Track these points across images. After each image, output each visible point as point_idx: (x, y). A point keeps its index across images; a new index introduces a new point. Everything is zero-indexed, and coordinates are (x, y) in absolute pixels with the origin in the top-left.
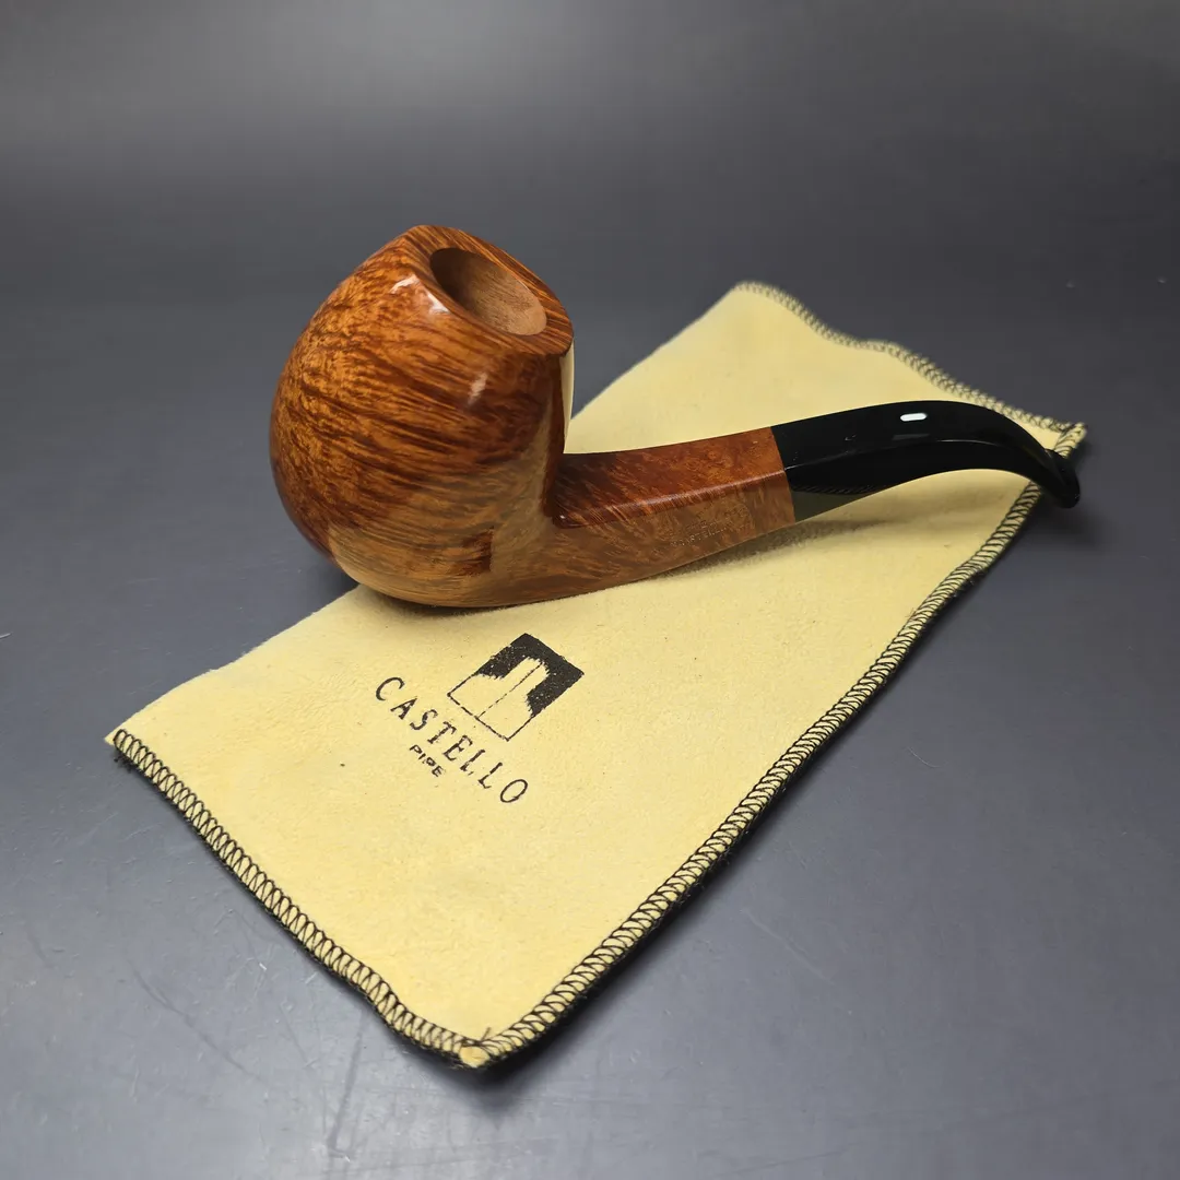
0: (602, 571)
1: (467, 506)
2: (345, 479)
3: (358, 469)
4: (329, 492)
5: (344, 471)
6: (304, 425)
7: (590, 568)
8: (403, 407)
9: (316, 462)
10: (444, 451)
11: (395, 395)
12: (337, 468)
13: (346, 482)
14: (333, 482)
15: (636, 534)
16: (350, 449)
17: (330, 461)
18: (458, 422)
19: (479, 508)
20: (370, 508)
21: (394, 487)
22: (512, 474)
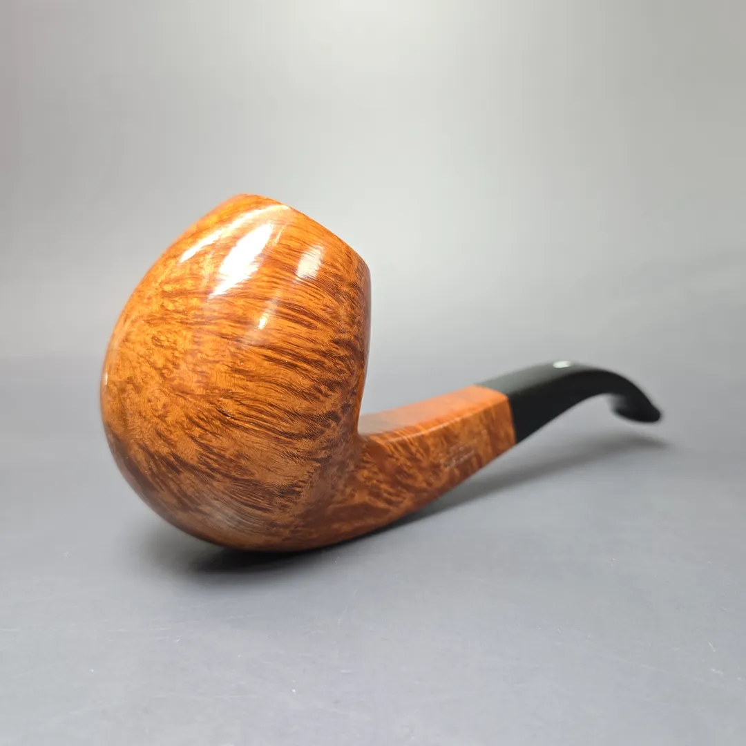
0: (393, 499)
1: (323, 388)
2: (218, 362)
3: (233, 349)
4: (198, 382)
5: (217, 354)
6: (169, 323)
7: (385, 495)
8: (274, 285)
9: (186, 352)
10: (309, 326)
11: (266, 275)
12: (210, 353)
13: (218, 366)
14: (204, 368)
15: (419, 456)
16: (224, 331)
17: (201, 348)
18: (319, 299)
19: (330, 393)
20: (242, 391)
21: (266, 363)
22: (352, 361)
